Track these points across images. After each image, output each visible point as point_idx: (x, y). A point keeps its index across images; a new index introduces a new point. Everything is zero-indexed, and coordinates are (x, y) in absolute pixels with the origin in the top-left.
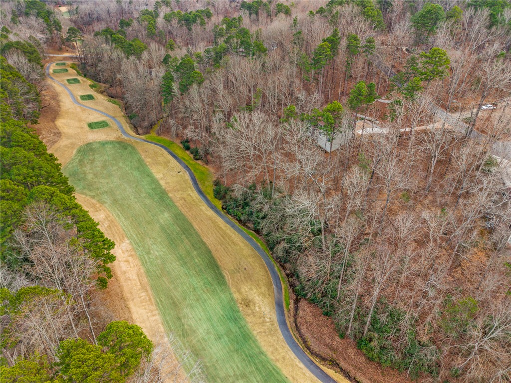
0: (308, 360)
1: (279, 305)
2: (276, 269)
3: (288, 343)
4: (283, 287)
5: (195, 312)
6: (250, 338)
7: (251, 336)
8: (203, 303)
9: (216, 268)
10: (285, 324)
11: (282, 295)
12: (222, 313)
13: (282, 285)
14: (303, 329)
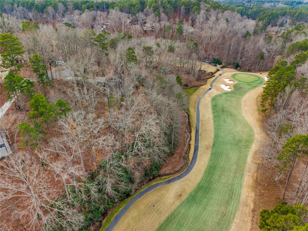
0: (191, 164)
1: (169, 182)
2: (142, 190)
3: (189, 173)
4: (155, 183)
5: (206, 218)
6: (199, 186)
7: (198, 186)
8: (196, 218)
9: (163, 227)
10: (179, 176)
11: (162, 182)
12: (195, 205)
13: (154, 184)
14: (177, 169)
